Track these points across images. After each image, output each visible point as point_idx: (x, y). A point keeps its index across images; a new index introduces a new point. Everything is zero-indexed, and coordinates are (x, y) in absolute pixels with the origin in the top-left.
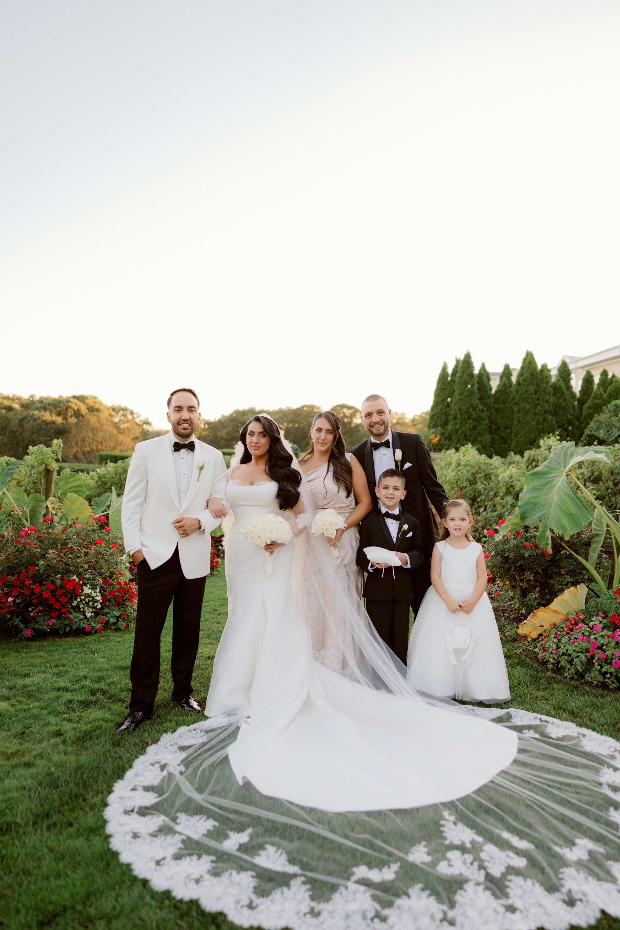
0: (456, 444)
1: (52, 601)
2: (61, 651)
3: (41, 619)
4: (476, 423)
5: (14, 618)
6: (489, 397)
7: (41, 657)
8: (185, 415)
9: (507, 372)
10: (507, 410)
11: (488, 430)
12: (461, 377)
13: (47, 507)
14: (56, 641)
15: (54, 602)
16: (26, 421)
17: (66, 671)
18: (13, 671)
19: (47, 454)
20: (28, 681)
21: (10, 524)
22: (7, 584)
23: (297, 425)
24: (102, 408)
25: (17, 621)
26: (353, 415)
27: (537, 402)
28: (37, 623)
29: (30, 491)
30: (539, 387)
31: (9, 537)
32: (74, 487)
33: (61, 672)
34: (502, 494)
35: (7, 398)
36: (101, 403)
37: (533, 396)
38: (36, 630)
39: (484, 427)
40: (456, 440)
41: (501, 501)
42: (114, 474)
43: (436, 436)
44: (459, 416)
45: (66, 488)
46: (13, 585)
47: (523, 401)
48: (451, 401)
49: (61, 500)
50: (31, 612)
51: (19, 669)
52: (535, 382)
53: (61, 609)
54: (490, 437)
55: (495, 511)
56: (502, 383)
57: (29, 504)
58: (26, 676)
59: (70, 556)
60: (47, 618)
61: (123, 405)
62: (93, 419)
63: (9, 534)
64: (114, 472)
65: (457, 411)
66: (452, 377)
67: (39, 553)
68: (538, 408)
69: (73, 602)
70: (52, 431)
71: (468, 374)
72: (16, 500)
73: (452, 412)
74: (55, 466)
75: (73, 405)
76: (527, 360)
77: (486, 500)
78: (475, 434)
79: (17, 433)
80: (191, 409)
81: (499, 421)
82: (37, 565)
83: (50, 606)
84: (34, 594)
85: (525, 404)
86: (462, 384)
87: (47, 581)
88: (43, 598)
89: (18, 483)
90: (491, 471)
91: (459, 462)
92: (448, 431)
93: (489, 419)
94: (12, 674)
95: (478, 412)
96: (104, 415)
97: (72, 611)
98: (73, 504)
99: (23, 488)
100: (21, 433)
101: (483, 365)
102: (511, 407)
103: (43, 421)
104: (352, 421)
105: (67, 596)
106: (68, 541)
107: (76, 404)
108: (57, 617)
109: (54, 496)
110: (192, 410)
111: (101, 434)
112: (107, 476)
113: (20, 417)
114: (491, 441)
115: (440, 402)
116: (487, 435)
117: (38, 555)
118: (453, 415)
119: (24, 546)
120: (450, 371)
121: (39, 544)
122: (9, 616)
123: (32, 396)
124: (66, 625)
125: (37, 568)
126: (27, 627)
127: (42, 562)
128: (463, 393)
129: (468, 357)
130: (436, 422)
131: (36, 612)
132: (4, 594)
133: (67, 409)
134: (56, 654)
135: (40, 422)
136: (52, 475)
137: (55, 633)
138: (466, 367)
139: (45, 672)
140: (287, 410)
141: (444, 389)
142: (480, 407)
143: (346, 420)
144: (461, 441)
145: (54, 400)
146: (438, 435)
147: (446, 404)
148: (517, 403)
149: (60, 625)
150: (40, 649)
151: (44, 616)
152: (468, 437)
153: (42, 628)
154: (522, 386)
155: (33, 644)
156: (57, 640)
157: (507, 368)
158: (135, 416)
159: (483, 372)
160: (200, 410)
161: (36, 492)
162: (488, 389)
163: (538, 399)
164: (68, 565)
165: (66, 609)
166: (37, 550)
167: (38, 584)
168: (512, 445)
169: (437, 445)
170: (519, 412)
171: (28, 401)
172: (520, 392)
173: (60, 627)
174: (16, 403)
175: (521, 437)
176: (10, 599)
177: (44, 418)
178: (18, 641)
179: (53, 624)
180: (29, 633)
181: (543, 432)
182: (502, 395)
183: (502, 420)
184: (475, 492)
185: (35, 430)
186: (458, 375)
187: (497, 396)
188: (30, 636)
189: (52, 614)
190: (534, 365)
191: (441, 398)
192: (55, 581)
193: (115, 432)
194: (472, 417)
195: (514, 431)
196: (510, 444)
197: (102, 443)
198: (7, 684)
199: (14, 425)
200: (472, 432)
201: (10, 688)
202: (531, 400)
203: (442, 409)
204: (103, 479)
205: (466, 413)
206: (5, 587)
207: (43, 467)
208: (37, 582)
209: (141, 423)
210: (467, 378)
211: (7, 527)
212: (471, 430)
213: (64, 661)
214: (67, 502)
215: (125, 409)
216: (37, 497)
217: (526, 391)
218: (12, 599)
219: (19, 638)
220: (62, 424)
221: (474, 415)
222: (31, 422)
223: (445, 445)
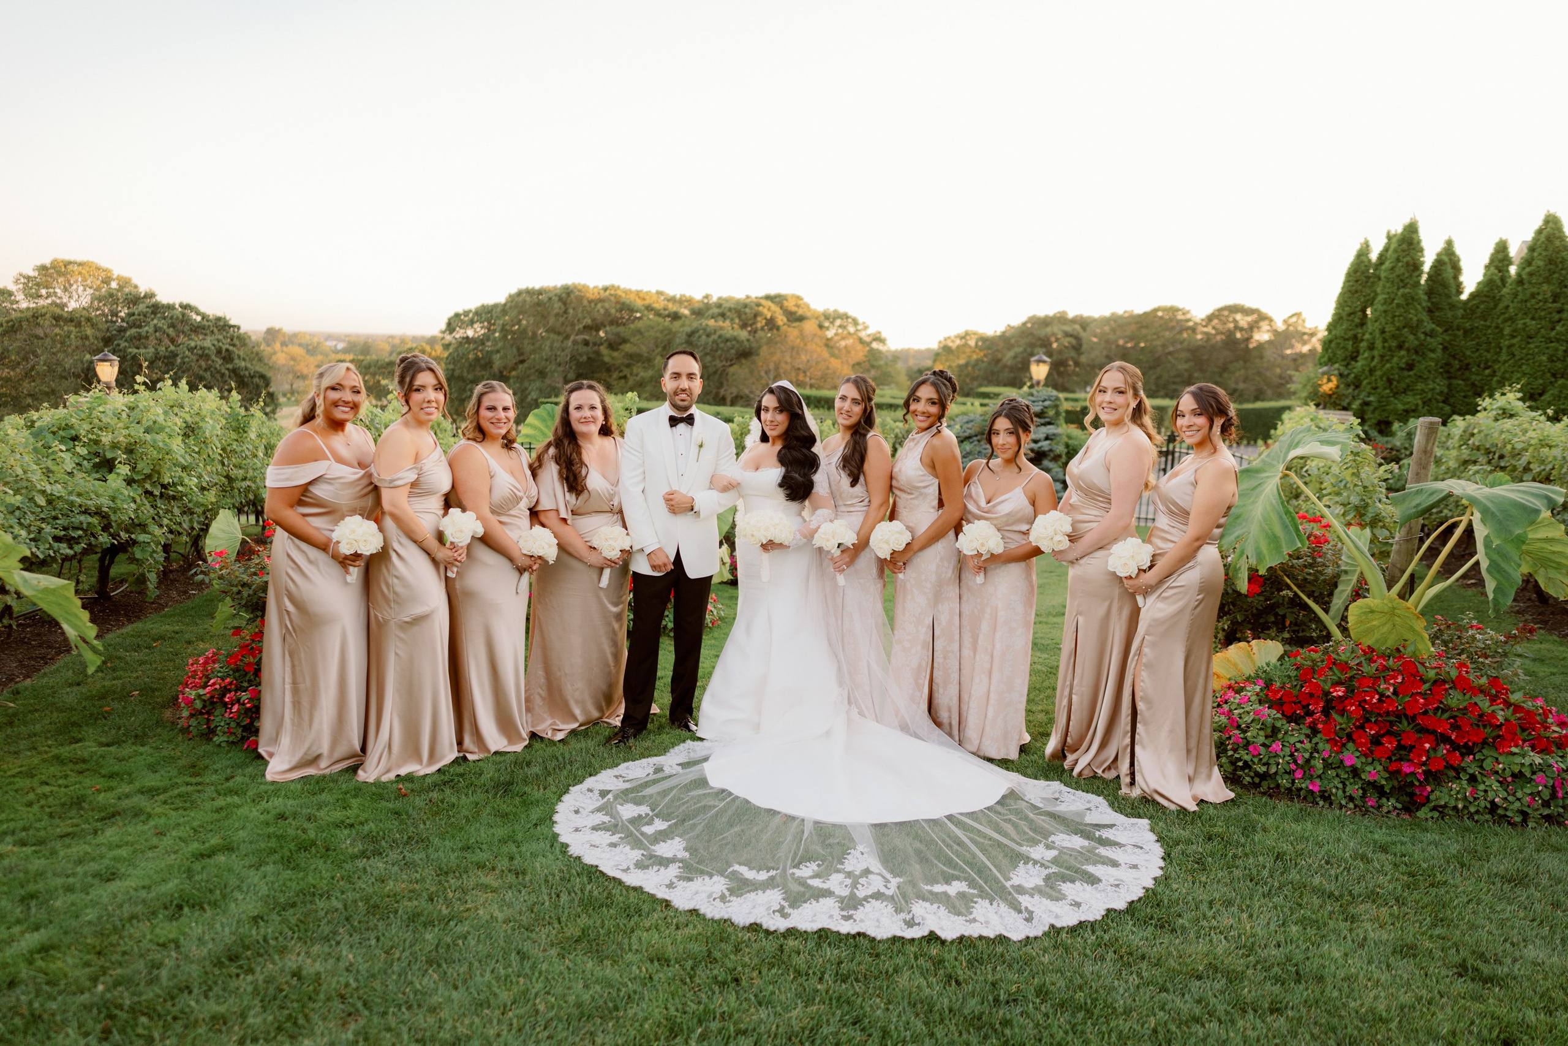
0: (1369, 394)
4: (1414, 357)
6: (1452, 307)
9: (1501, 256)
10: (1489, 331)
12: (1392, 269)
16: (697, 335)
23: (1142, 345)
24: (809, 314)
26: (1253, 327)
27: (1556, 317)
35: (672, 299)
36: (807, 307)
37: (1548, 305)
43: (1329, 380)
44: (1379, 344)
47: (1525, 314)
52: (1554, 276)
61: (842, 310)
62: (792, 333)
65: (1377, 334)
66: (1375, 270)
68: (1558, 328)
70: (735, 353)
71: (1408, 264)
73: (1367, 336)
75: (765, 311)
76: (1545, 232)
78: (1409, 376)
81: (1468, 353)
85: (1527, 320)
86: (1393, 282)
92: (1354, 371)
93: (1445, 349)
95: (1422, 336)
96: (811, 327)
101: (1449, 243)
102: (1497, 327)
103: (720, 337)
104: (1251, 337)
107: (769, 309)
111: (804, 358)
113: (689, 328)
114: (1446, 390)
115: (1344, 314)
118: (1368, 340)
120: (1374, 256)
123: (707, 297)
128: (1394, 299)
129: (1411, 229)
130: (1335, 354)
133: (756, 316)
135: (717, 336)
138: (1403, 251)
141: (1356, 292)
142: (1429, 326)
143: (1238, 335)
144: (1379, 390)
145: (738, 302)
146: (1334, 379)
148: (1511, 319)
152: (1395, 383)
154: (1528, 285)
157: (1501, 248)
158: (859, 327)
159: (1445, 258)
162: (1454, 291)
163: (1560, 312)
169: (1331, 396)
170: (1512, 336)
171: (701, 305)
174: (686, 307)
177: (722, 332)
181: (1562, 377)
182: (1483, 302)
183: (1476, 350)
185: (708, 351)
186: (1388, 263)
187: (1471, 305)
191: (1347, 309)
193: (826, 354)
194: (1407, 345)
195: (1499, 374)
200: (1406, 373)
202: (1543, 314)
203: (1347, 330)
205: (1394, 337)
209: (868, 340)
210: (1402, 270)
212: (1402, 369)
215: (844, 317)
217: (1533, 296)
220: (748, 340)
221: (1411, 340)
222: (704, 337)
223: (1347, 397)
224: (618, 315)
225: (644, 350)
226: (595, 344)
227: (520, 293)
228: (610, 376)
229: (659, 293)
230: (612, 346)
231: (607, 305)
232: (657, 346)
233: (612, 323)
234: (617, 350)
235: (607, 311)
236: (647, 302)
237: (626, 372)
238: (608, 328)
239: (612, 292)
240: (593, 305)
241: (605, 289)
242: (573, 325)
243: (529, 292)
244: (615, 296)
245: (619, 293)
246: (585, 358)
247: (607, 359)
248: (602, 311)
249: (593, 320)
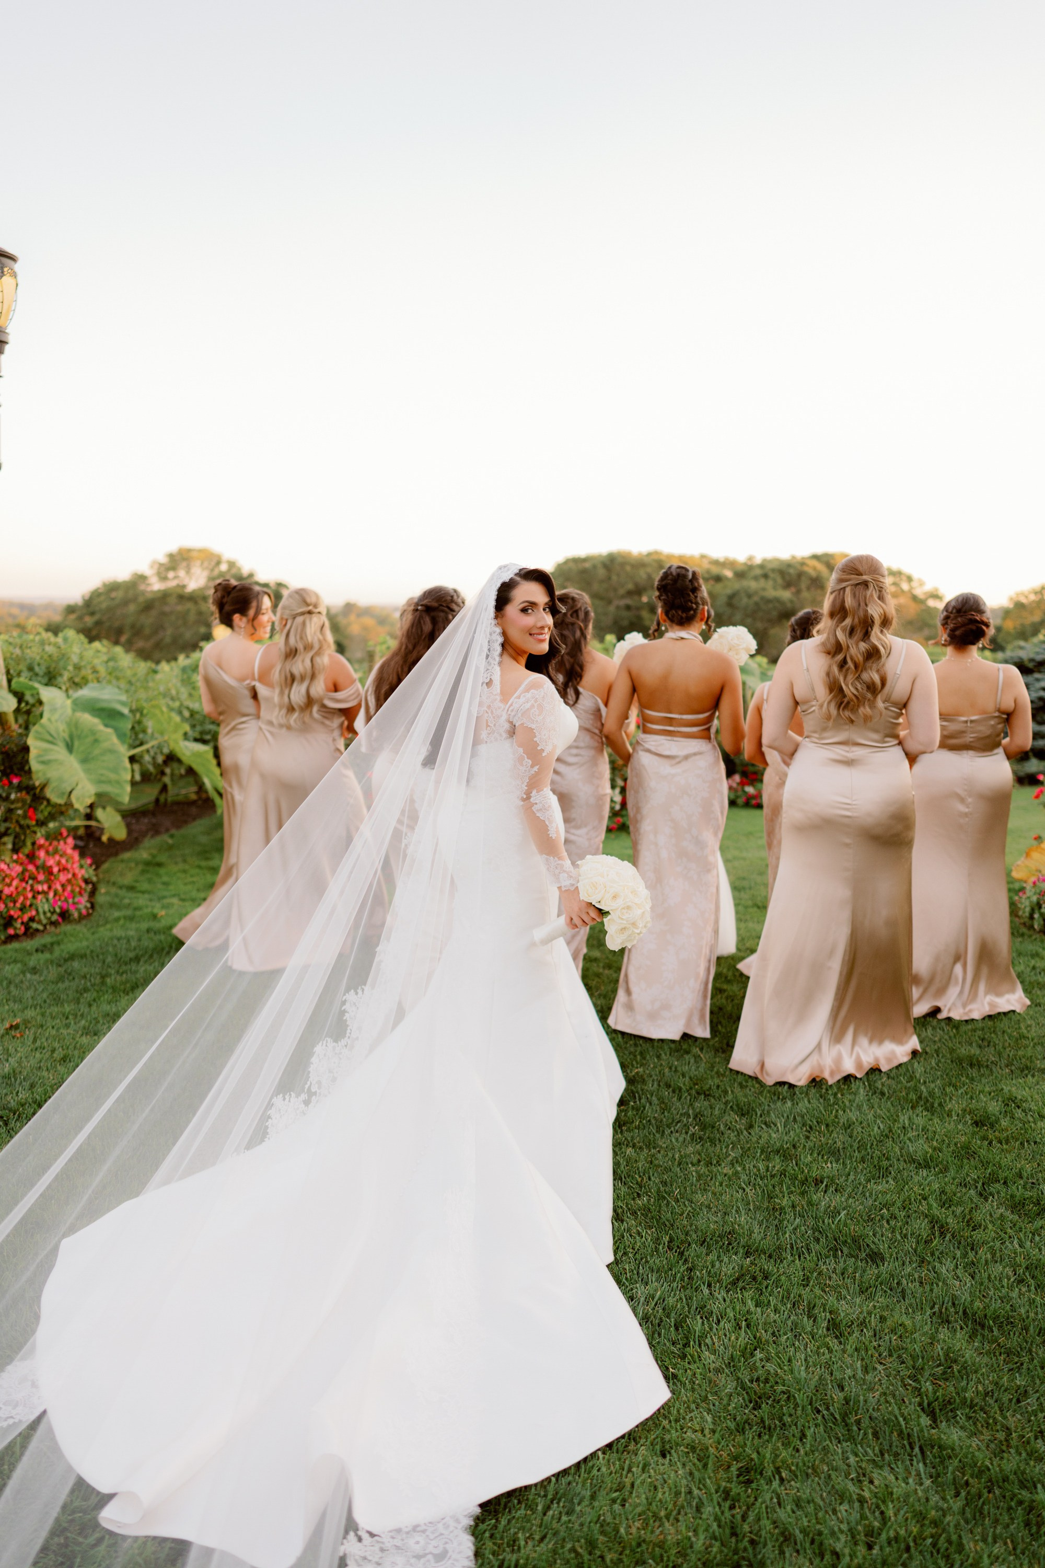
16: (739, 597)
35: (716, 563)
61: (894, 567)
75: (811, 570)
103: (763, 598)
107: (815, 569)
113: (729, 591)
123: (751, 558)
133: (801, 576)
145: (782, 563)
158: (914, 584)
171: (745, 567)
174: (729, 570)
177: (764, 593)
199: (720, 604)
209: (921, 596)
215: (897, 574)
220: (791, 601)
222: (745, 600)
226: (636, 608)
227: (567, 562)
229: (701, 557)
231: (649, 570)
239: (655, 557)
240: (636, 570)
241: (649, 554)
242: (615, 590)
243: (576, 561)
248: (644, 576)
249: (636, 585)
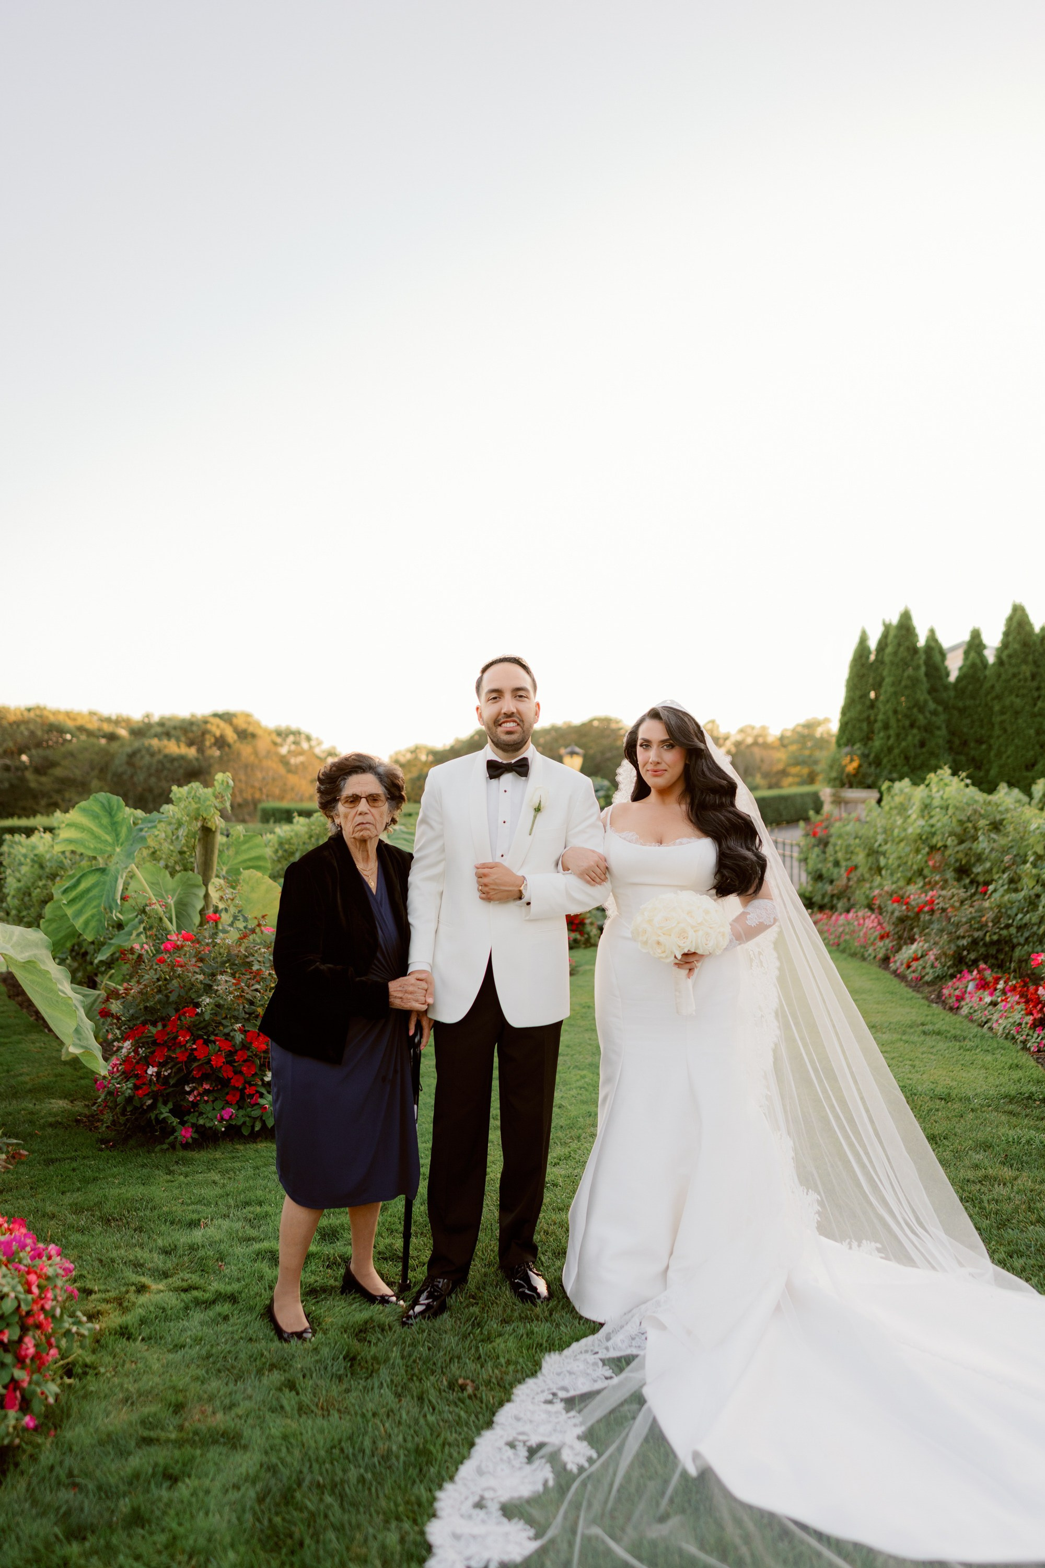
0: (890, 772)
1: (226, 1073)
2: (250, 1172)
3: (209, 1107)
4: (924, 734)
5: (160, 1105)
6: (946, 687)
7: (214, 1182)
8: (508, 704)
9: (975, 644)
10: (980, 709)
11: (947, 746)
12: (895, 653)
13: (207, 896)
14: (237, 1151)
15: (231, 1075)
16: (138, 756)
17: (267, 1215)
18: (168, 1213)
19: (207, 799)
20: (197, 1235)
21: (144, 928)
22: (144, 1040)
24: (259, 732)
25: (164, 1111)
27: (1036, 694)
28: (201, 1114)
29: (174, 868)
30: (1038, 667)
31: (143, 952)
32: (250, 860)
33: (257, 1217)
34: (1031, 859)
35: (108, 720)
36: (258, 724)
37: (1029, 683)
38: (200, 1130)
39: (941, 741)
40: (889, 767)
41: (1034, 871)
42: (307, 836)
44: (893, 722)
45: (236, 861)
46: (154, 1043)
47: (1011, 692)
48: (877, 697)
49: (233, 885)
50: (189, 1093)
51: (178, 1210)
52: (1030, 658)
53: (245, 1088)
54: (950, 758)
55: (1016, 890)
56: (968, 662)
57: (174, 890)
58: (193, 1224)
59: (258, 986)
60: (219, 1104)
61: (294, 726)
62: (245, 750)
63: (142, 948)
64: (307, 833)
65: (890, 713)
66: (877, 655)
67: (201, 982)
69: (265, 1075)
70: (181, 771)
71: (908, 649)
72: (152, 884)
73: (880, 717)
74: (217, 822)
75: (214, 729)
76: (1015, 620)
77: (995, 870)
79: (125, 777)
80: (519, 693)
81: (965, 730)
82: (197, 1005)
83: (224, 1083)
84: (195, 1060)
85: (1013, 698)
86: (897, 666)
87: (216, 1035)
88: (212, 1067)
89: (154, 853)
90: (998, 817)
91: (928, 801)
92: (874, 750)
93: (947, 727)
94: (166, 1221)
95: (928, 715)
96: (263, 745)
97: (263, 1091)
98: (253, 889)
99: (162, 863)
100: (132, 777)
101: (932, 632)
102: (986, 705)
103: (166, 756)
105: (253, 1062)
106: (251, 959)
107: (218, 726)
108: (237, 1103)
109: (217, 876)
110: (521, 696)
111: (259, 775)
112: (294, 841)
113: (129, 750)
115: (857, 700)
116: (946, 755)
117: (199, 985)
118: (882, 721)
119: (173, 970)
120: (873, 644)
121: (200, 964)
122: (149, 1102)
123: (148, 716)
124: (255, 1119)
125: (199, 1010)
126: (183, 1123)
127: (208, 1000)
128: (900, 681)
129: (906, 617)
130: (852, 736)
131: (199, 1094)
132: (140, 1059)
133: (203, 734)
134: (241, 1176)
135: (160, 757)
136: (214, 838)
137: (234, 1134)
138: (902, 636)
139: (225, 1216)
140: (565, 727)
141: (863, 676)
142: (932, 705)
144: (899, 767)
145: (183, 721)
146: (856, 758)
147: (868, 703)
148: (999, 697)
149: (242, 1120)
150: (211, 1165)
151: (213, 1102)
152: (911, 761)
153: (211, 1124)
154: (1007, 666)
155: (195, 1155)
156: (238, 1146)
157: (976, 635)
158: (313, 743)
159: (933, 644)
160: (540, 697)
161: (185, 870)
162: (944, 673)
163: (1038, 689)
164: (252, 1003)
165: (253, 1087)
166: (198, 976)
167: (201, 1041)
168: (993, 772)
169: (855, 775)
170: (1002, 712)
171: (141, 725)
172: (1004, 677)
173: (244, 1123)
174: (123, 728)
175: (1008, 757)
176: (151, 1070)
177: (167, 751)
178: (168, 1149)
179: (231, 1117)
180: (188, 1135)
182: (969, 683)
183: (972, 728)
184: (967, 855)
185: (153, 771)
186: (889, 650)
187: (960, 685)
188: (190, 1140)
189: (229, 1098)
190: (1027, 628)
191: (858, 693)
192: (232, 1034)
193: (282, 770)
194: (917, 724)
195: (995, 747)
196: (988, 771)
197: (261, 790)
198: (160, 1242)
199: (119, 763)
200: (918, 751)
201: (166, 1252)
202: (1025, 691)
203: (861, 712)
204: (287, 847)
205: (906, 716)
206: (139, 1047)
207: (199, 824)
208: (200, 1037)
209: (322, 755)
210: (906, 654)
211: (138, 935)
212: (915, 746)
213: (259, 1193)
214: (243, 888)
215: (297, 733)
216: (188, 879)
217: (1014, 675)
218: (155, 1069)
219: (169, 1144)
220: (196, 759)
221: (921, 720)
222: (147, 758)
223: (870, 775)
224: (46, 737)
225: (78, 773)
226: (17, 769)
228: (38, 804)
229: (92, 714)
230: (40, 769)
231: (32, 727)
232: (93, 769)
233: (38, 745)
234: (45, 774)
235: (32, 733)
236: (80, 722)
237: (57, 798)
238: (34, 752)
240: (15, 727)
244: (41, 717)
245: (46, 713)
246: (6, 785)
247: (33, 785)
248: (26, 733)
249: (15, 743)
